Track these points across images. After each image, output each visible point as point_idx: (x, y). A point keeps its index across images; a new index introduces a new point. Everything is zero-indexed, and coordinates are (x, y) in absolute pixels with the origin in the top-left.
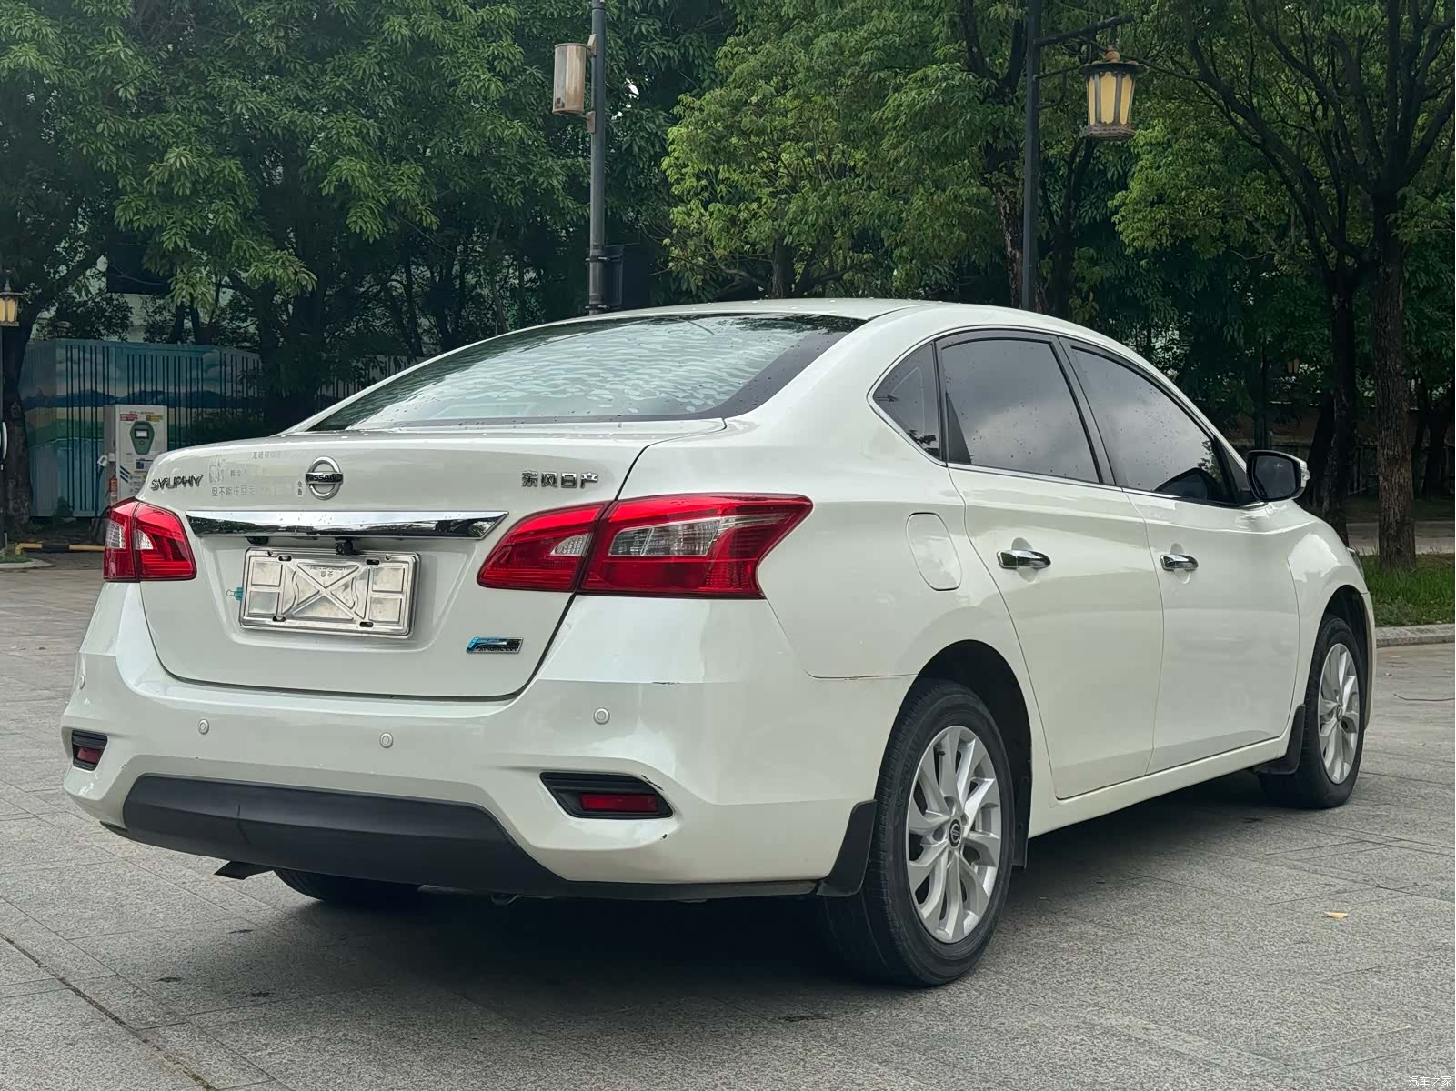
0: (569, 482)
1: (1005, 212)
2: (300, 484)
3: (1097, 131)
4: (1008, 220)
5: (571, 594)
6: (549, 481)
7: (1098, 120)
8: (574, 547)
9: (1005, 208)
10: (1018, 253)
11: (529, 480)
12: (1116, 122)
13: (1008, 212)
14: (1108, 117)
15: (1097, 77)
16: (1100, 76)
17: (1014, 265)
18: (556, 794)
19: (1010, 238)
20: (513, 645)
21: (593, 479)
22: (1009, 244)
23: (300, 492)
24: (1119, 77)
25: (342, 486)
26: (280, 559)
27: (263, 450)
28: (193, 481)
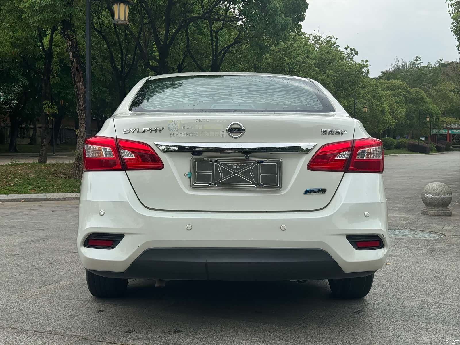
0: (338, 133)
1: (70, 45)
2: (223, 132)
3: (119, 22)
4: (71, 48)
5: (344, 172)
6: (331, 133)
7: (119, 18)
8: (344, 156)
9: (70, 43)
10: (74, 59)
11: (324, 132)
12: (125, 20)
13: (71, 45)
14: (122, 18)
15: (118, 4)
16: (120, 4)
17: (73, 63)
18: (351, 242)
19: (71, 54)
20: (323, 191)
21: (345, 132)
22: (71, 56)
23: (223, 135)
24: (126, 5)
25: (245, 133)
26: (211, 161)
27: (202, 119)
28: (157, 130)
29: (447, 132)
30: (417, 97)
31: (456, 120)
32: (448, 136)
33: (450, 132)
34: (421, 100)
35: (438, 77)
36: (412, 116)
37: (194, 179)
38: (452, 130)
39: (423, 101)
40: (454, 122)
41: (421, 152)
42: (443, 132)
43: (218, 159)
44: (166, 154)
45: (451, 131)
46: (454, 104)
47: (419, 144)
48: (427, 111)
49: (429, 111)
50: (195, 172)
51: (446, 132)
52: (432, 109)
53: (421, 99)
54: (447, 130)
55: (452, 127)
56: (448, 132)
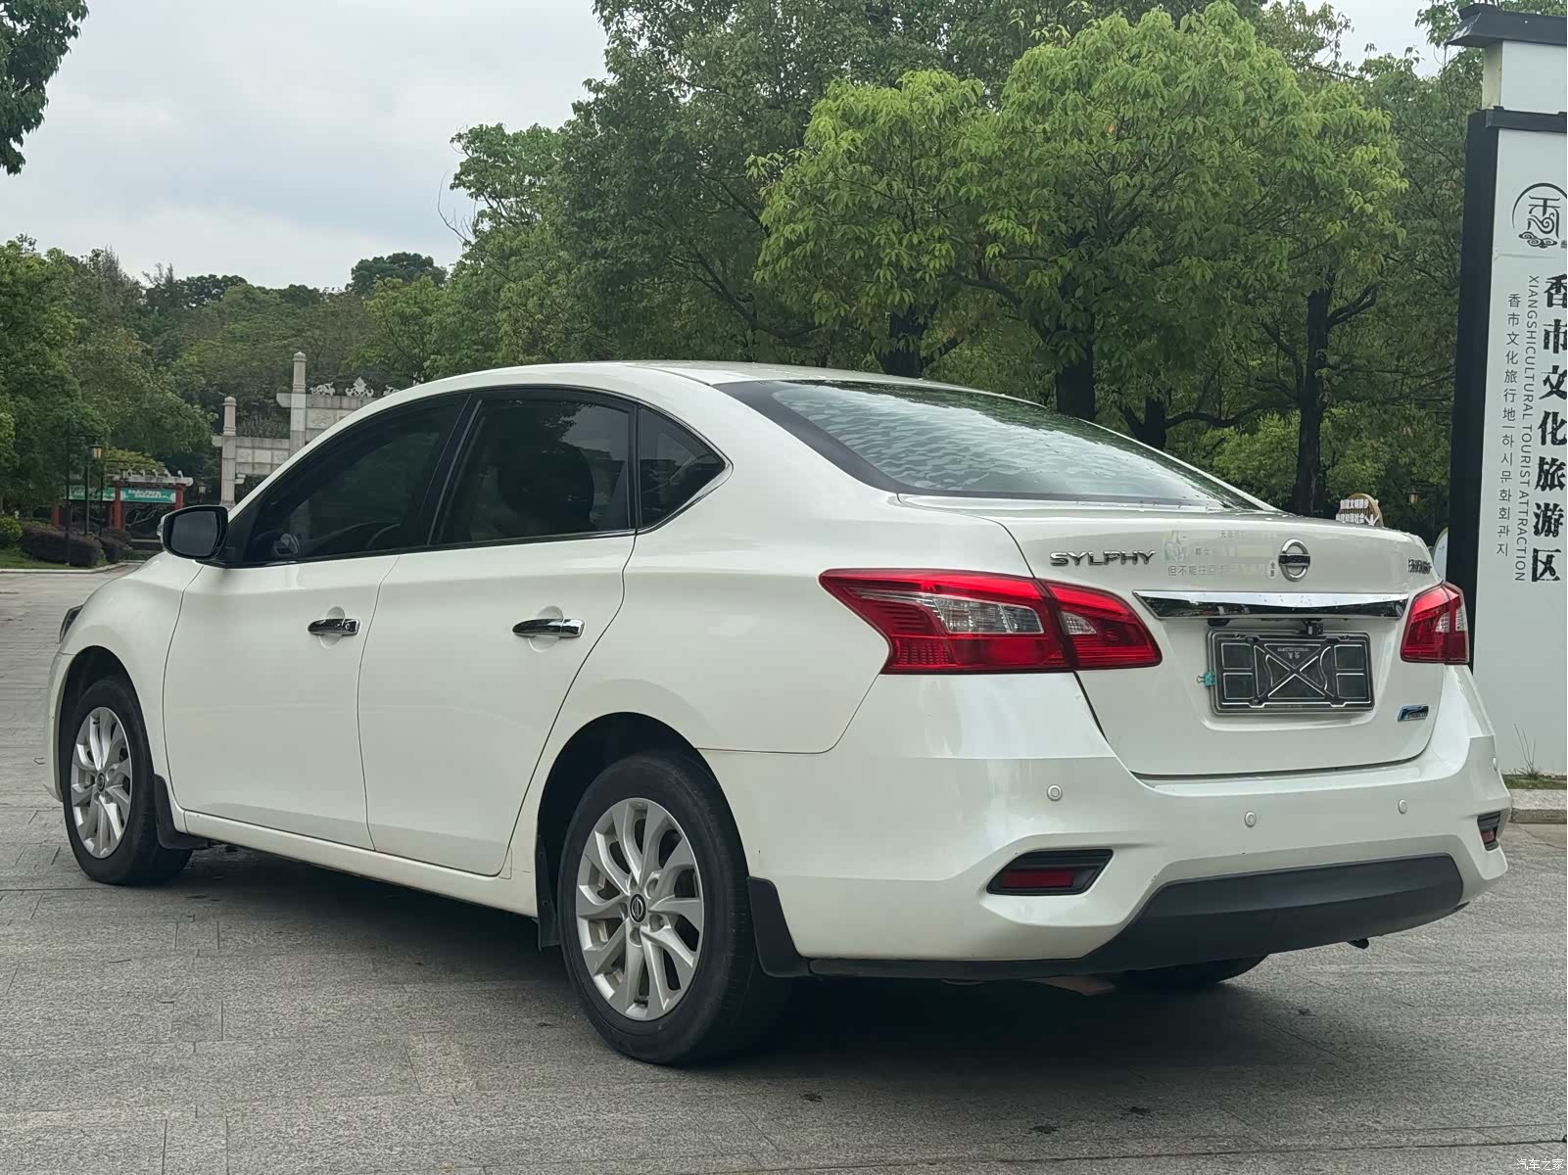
2: (1273, 565)
11: (1412, 567)
20: (1425, 712)
23: (1272, 573)
26: (1246, 641)
27: (1232, 528)
28: (1139, 558)
29: (113, 495)
30: (42, 373)
31: (140, 458)
32: (118, 508)
33: (123, 496)
34: (55, 386)
35: (92, 311)
36: (26, 439)
37: (1221, 692)
38: (130, 491)
39: (63, 390)
40: (135, 465)
41: (76, 565)
42: (108, 496)
43: (1261, 636)
44: (1165, 622)
45: (127, 494)
46: (146, 405)
47: (67, 536)
48: (80, 423)
49: (85, 423)
50: (1221, 670)
51: (109, 497)
52: (92, 420)
53: (57, 383)
54: (114, 489)
55: (131, 479)
56: (118, 495)
